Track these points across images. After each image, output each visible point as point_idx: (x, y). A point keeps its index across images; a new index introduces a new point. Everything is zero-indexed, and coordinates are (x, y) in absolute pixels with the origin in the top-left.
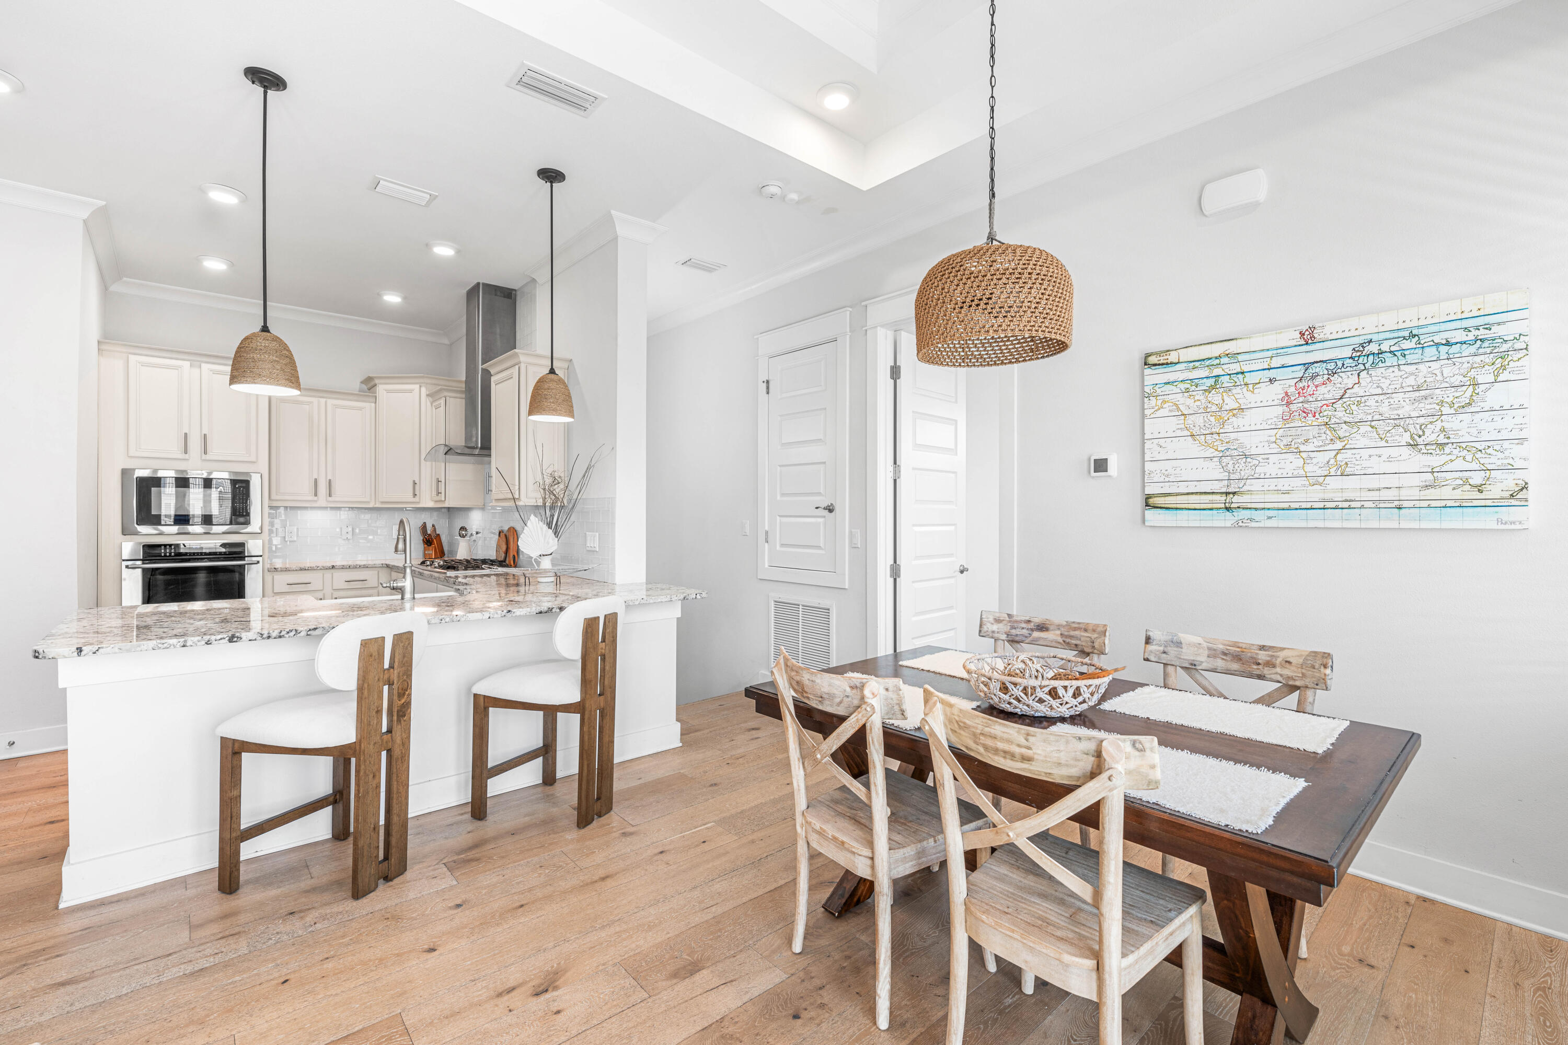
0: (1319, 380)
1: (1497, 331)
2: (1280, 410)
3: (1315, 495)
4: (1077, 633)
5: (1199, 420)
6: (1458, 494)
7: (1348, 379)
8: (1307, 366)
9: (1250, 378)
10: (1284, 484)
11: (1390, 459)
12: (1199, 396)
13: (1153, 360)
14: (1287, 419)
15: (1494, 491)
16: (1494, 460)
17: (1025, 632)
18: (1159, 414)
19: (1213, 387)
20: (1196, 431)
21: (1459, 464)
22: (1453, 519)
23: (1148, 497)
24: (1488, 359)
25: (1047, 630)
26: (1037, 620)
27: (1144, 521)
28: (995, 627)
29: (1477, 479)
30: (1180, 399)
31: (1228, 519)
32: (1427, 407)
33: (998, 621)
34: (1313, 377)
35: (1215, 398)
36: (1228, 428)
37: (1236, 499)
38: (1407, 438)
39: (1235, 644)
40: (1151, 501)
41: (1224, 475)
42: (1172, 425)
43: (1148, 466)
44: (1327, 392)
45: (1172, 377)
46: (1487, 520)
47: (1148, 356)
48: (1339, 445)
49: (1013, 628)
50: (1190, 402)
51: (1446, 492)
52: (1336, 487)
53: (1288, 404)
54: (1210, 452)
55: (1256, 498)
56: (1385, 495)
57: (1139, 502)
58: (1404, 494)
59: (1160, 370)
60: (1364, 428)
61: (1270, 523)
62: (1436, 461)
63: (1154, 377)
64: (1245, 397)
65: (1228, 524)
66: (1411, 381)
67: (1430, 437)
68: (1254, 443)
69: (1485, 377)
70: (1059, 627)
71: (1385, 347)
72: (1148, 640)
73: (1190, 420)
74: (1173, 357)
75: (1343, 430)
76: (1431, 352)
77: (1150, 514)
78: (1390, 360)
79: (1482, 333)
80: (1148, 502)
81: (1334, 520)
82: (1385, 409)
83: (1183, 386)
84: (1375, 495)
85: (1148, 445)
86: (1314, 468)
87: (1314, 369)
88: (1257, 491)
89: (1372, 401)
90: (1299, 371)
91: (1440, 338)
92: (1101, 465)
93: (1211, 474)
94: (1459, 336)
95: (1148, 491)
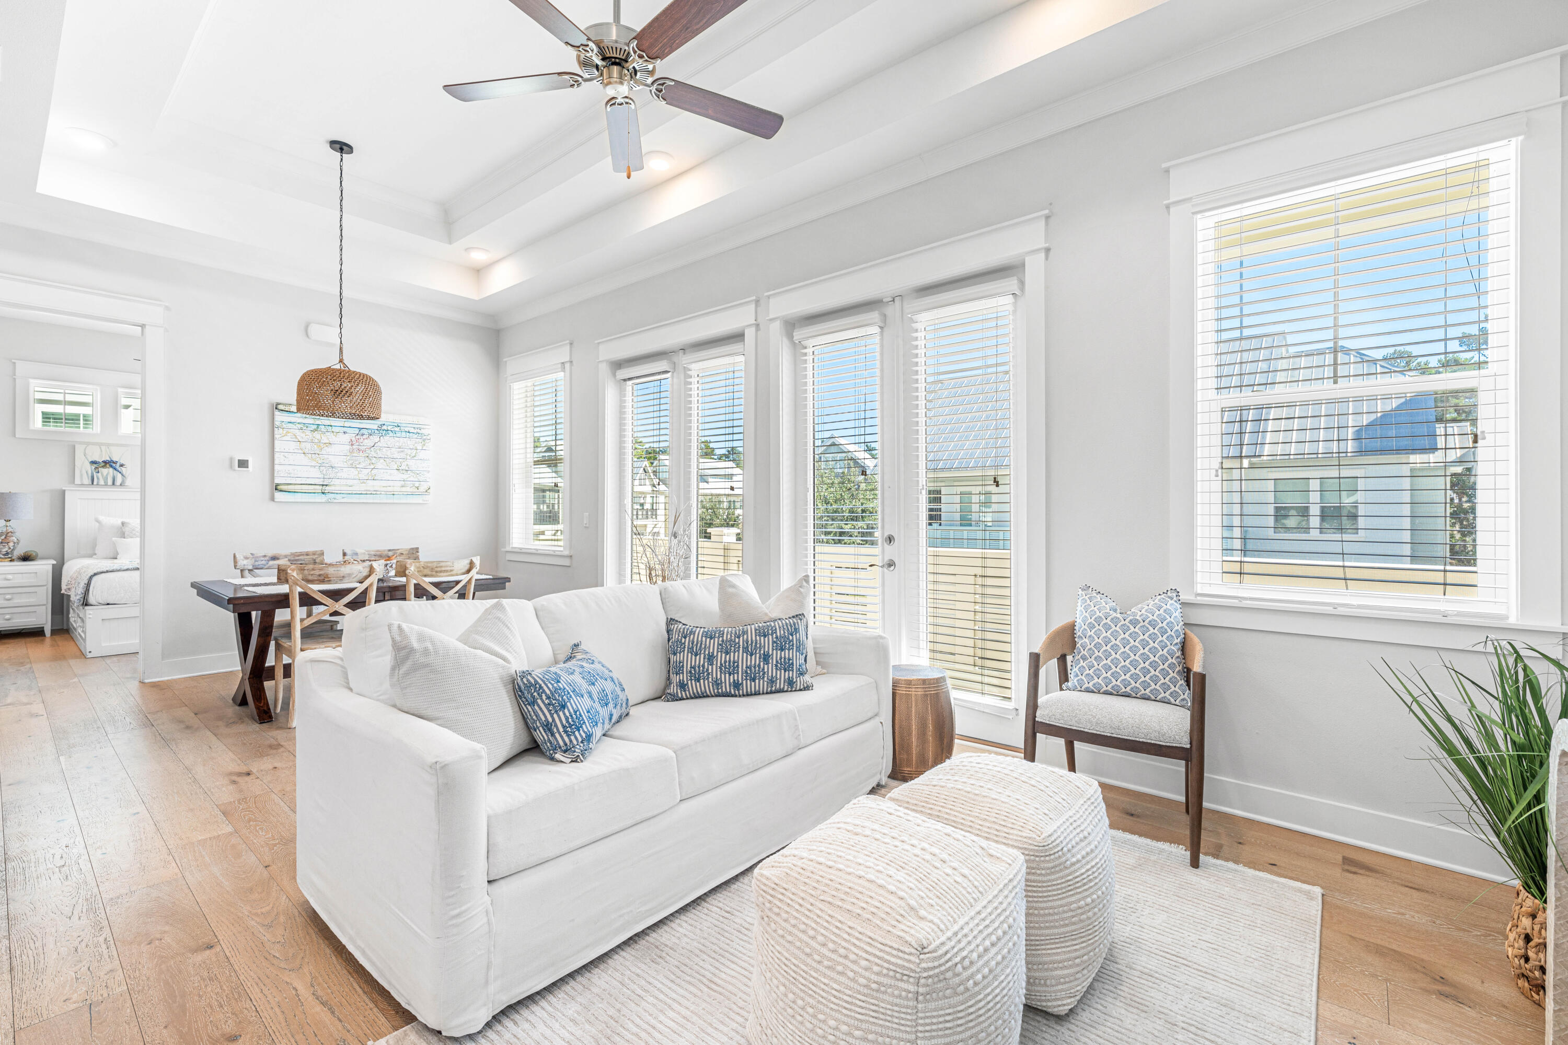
0: (365, 437)
1: (423, 431)
2: (348, 447)
3: (362, 488)
4: (301, 557)
5: (308, 445)
6: (412, 490)
7: (375, 438)
8: (360, 429)
9: (334, 429)
10: (350, 482)
11: (391, 475)
12: (308, 433)
13: (280, 407)
14: (352, 452)
15: (422, 489)
16: (421, 478)
17: (263, 562)
18: (284, 438)
19: (315, 430)
20: (306, 451)
21: (412, 479)
22: (410, 500)
23: (277, 485)
24: (421, 441)
25: (278, 559)
26: (270, 553)
27: (272, 499)
28: (245, 562)
29: (417, 484)
30: (298, 433)
31: (323, 498)
32: (402, 455)
33: (246, 558)
34: (363, 435)
35: (317, 435)
36: (323, 452)
37: (327, 488)
38: (396, 467)
39: (378, 551)
40: (279, 487)
41: (322, 476)
42: (292, 446)
43: (276, 467)
44: (368, 442)
45: (293, 420)
46: (419, 500)
47: (278, 404)
48: (372, 467)
49: (256, 561)
50: (303, 435)
51: (408, 489)
52: (371, 485)
53: (352, 445)
54: (314, 463)
55: (337, 488)
56: (388, 489)
57: (266, 488)
58: (396, 489)
59: (286, 414)
60: (382, 460)
61: (344, 500)
62: (405, 477)
63: (279, 417)
64: (331, 438)
65: (323, 501)
66: (397, 444)
67: (403, 467)
68: (337, 461)
69: (419, 447)
70: (286, 556)
71: (389, 428)
72: (344, 554)
73: (303, 445)
74: (292, 409)
75: (374, 460)
76: (404, 434)
77: (278, 495)
78: (391, 434)
79: (419, 431)
80: (276, 488)
81: (370, 499)
82: (389, 453)
83: (299, 426)
84: (385, 489)
85: (276, 455)
86: (362, 476)
87: (363, 431)
88: (336, 485)
89: (384, 450)
90: (357, 431)
91: (407, 429)
92: (243, 464)
93: (314, 475)
94: (412, 430)
95: (277, 481)
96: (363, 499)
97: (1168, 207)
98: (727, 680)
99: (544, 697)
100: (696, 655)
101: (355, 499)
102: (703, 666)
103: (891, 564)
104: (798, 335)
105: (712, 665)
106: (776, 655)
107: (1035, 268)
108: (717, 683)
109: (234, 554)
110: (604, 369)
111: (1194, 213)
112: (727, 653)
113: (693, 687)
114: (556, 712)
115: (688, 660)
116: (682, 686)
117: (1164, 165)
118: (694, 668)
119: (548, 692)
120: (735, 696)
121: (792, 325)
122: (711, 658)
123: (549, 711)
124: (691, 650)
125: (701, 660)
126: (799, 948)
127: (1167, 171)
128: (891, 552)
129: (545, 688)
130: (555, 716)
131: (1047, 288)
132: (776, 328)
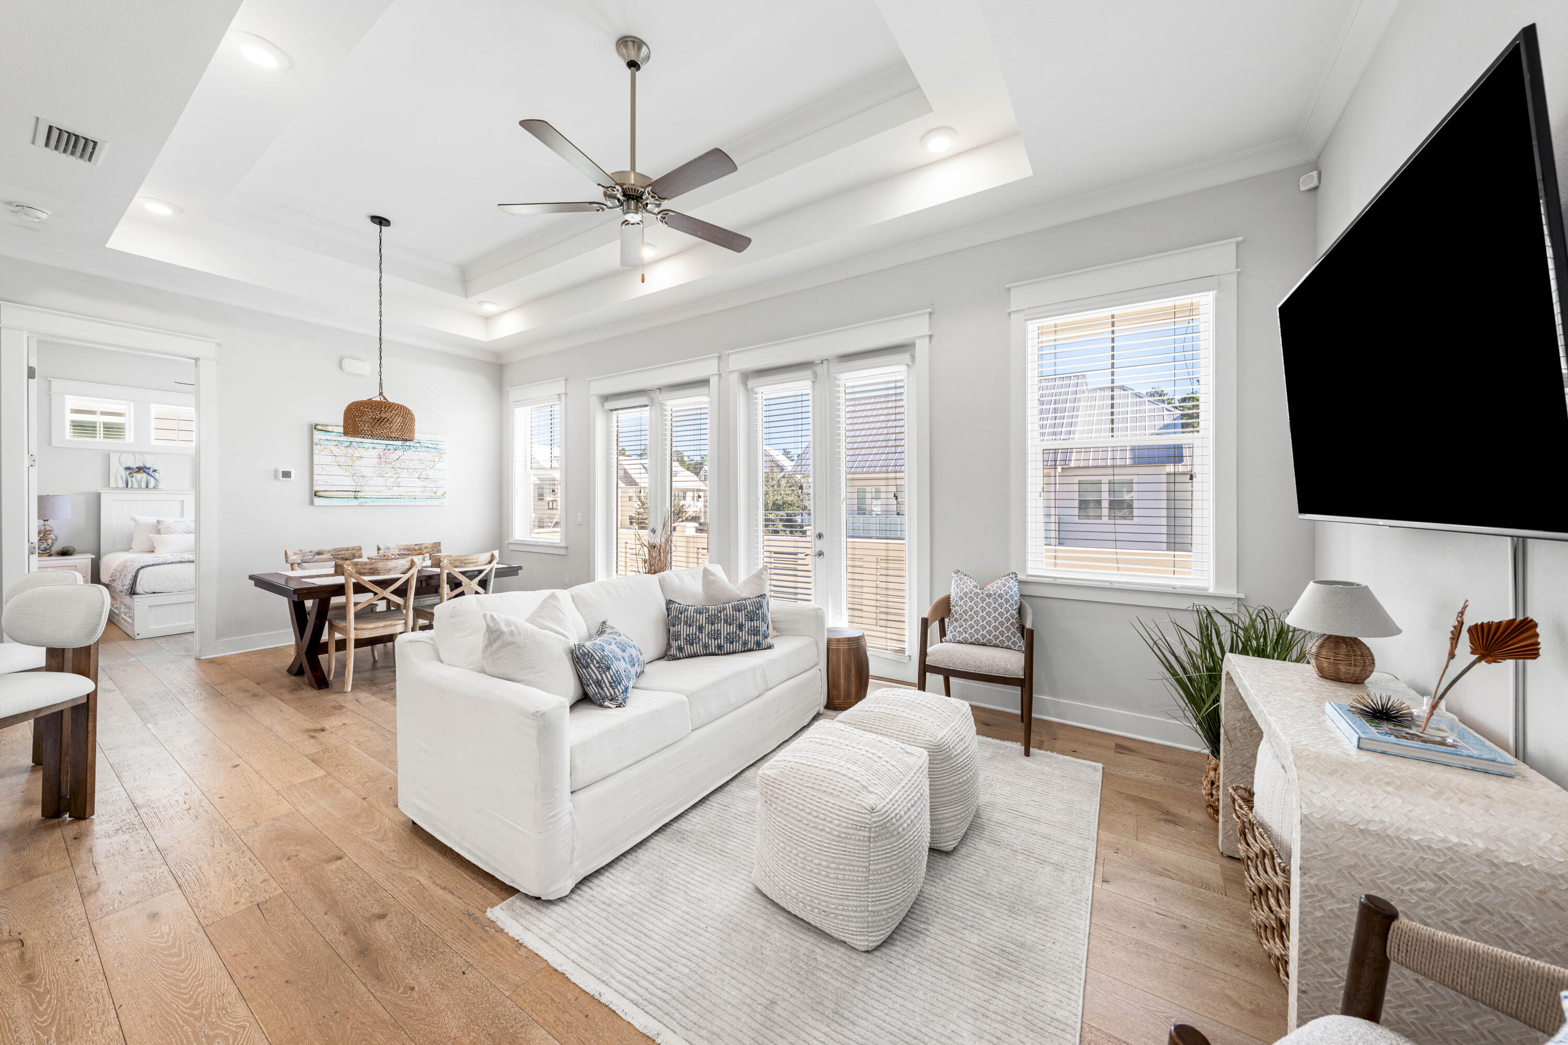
0: (391, 451)
1: (439, 447)
2: (377, 460)
3: (388, 493)
4: (343, 552)
5: (343, 459)
6: (430, 494)
8: (387, 445)
9: (365, 445)
10: (378, 489)
11: (413, 482)
12: (343, 448)
13: (319, 427)
14: (380, 464)
15: (439, 494)
16: (438, 485)
17: (310, 557)
18: (323, 453)
19: (348, 446)
20: (341, 464)
21: (430, 485)
22: (429, 502)
23: (316, 492)
25: (322, 554)
26: (316, 549)
27: (312, 503)
28: (295, 557)
29: (435, 490)
30: (333, 448)
31: (356, 502)
32: (422, 466)
33: (296, 554)
34: (389, 450)
35: (350, 450)
36: (355, 464)
37: (359, 494)
38: (417, 476)
39: (406, 545)
40: (318, 494)
41: (355, 484)
42: (329, 459)
43: (315, 477)
44: (394, 456)
45: (329, 438)
46: (436, 502)
47: (316, 425)
48: (397, 476)
49: (304, 556)
50: (338, 450)
51: (427, 494)
52: (396, 491)
53: (380, 458)
54: (347, 474)
55: (367, 494)
56: (411, 494)
57: (306, 495)
58: (416, 494)
59: (323, 433)
60: (405, 471)
61: (374, 504)
62: (425, 484)
63: (317, 435)
64: (363, 453)
65: (356, 504)
67: (423, 476)
68: (367, 472)
69: (437, 460)
70: (329, 552)
71: (411, 444)
72: (379, 549)
73: (338, 458)
74: (329, 429)
75: (398, 471)
76: (424, 449)
77: (316, 500)
78: (413, 449)
79: (436, 446)
80: (316, 494)
81: (395, 502)
82: (411, 465)
83: (335, 443)
84: (408, 494)
85: (315, 467)
86: (388, 483)
87: (389, 447)
88: (367, 491)
89: (407, 462)
90: (384, 447)
91: (426, 445)
92: (286, 474)
93: (348, 483)
94: (430, 446)
95: (316, 488)
96: (389, 502)
97: (1009, 314)
98: (713, 643)
99: (595, 662)
100: (690, 627)
101: (383, 502)
102: (696, 634)
103: (820, 554)
104: (751, 383)
105: (702, 633)
106: (748, 625)
107: (922, 348)
108: (706, 646)
109: (286, 553)
110: (595, 401)
111: (1026, 320)
112: (713, 624)
113: (688, 649)
114: (604, 672)
115: (684, 630)
116: (680, 649)
117: (1007, 286)
118: (688, 635)
119: (598, 658)
120: (718, 655)
121: (747, 376)
122: (701, 628)
123: (599, 672)
124: (686, 623)
125: (693, 630)
126: (793, 818)
127: (1009, 289)
128: (820, 545)
129: (595, 655)
130: (603, 675)
131: (930, 363)
132: (734, 379)
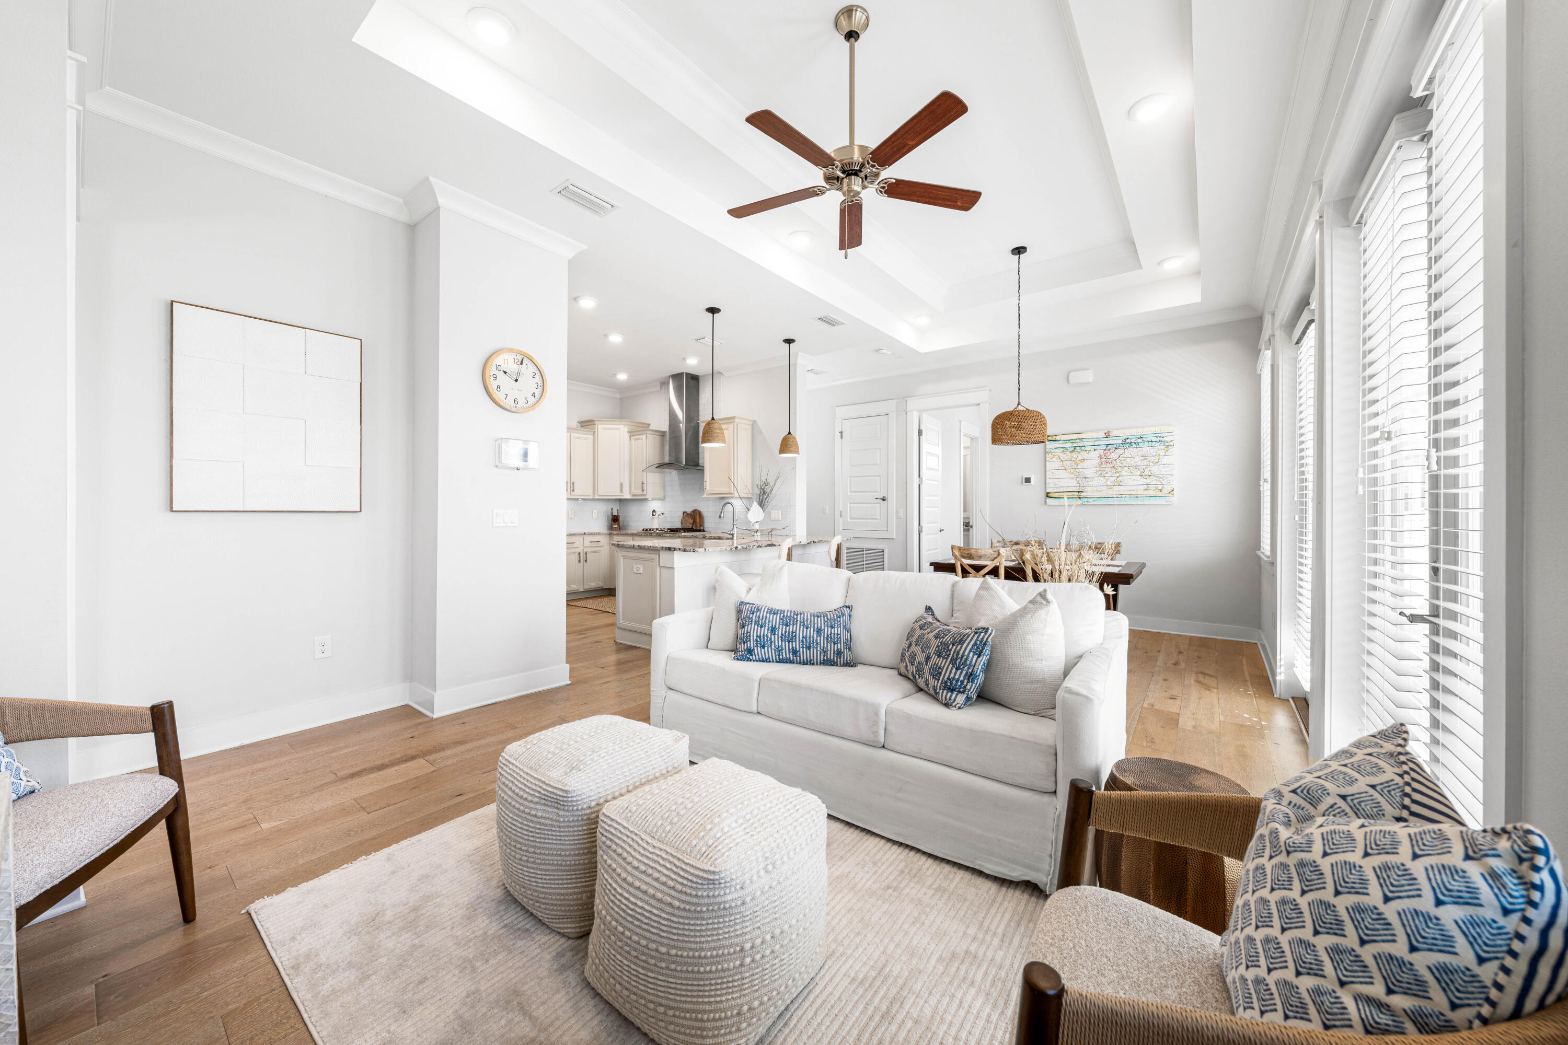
0: (1111, 451)
1: (1165, 439)
2: (1098, 461)
3: (1109, 493)
5: (1068, 463)
6: (1155, 492)
7: (1120, 451)
8: (1107, 445)
9: (1087, 448)
10: (1099, 489)
11: (1134, 480)
12: (1068, 454)
13: (1050, 438)
14: (1100, 464)
15: (1165, 491)
16: (1164, 481)
18: (1053, 460)
19: (1073, 451)
20: (1067, 468)
21: (1155, 482)
22: (1153, 501)
23: (1048, 494)
24: (1163, 447)
27: (1046, 503)
29: (1160, 487)
30: (1061, 455)
31: (1079, 502)
32: (1145, 462)
34: (1109, 450)
35: (1074, 455)
36: (1079, 467)
37: (1082, 494)
38: (1139, 473)
40: (1050, 495)
41: (1077, 485)
42: (1058, 464)
43: (1048, 481)
44: (1114, 455)
45: (1058, 446)
46: (1162, 501)
47: (1048, 436)
48: (1118, 475)
50: (1064, 456)
51: (1151, 492)
52: (1117, 490)
53: (1101, 459)
54: (1072, 476)
55: (1089, 494)
56: (1133, 492)
57: (1044, 495)
58: (1139, 492)
59: (1053, 442)
60: (1126, 469)
61: (1095, 503)
62: (1148, 481)
63: (1050, 445)
64: (1084, 455)
65: (1079, 504)
66: (1140, 453)
67: (1146, 473)
68: (1089, 473)
69: (1162, 453)
71: (1133, 441)
73: (1064, 463)
74: (1058, 438)
75: (1119, 469)
76: (1146, 444)
77: (1049, 501)
78: (1134, 445)
79: (1161, 439)
80: (1048, 495)
81: (1116, 501)
82: (1132, 462)
83: (1062, 450)
84: (1129, 493)
85: (1048, 472)
86: (1109, 483)
87: (1109, 447)
88: (1089, 491)
89: (1128, 459)
90: (1104, 447)
91: (1149, 439)
92: (1028, 480)
93: (1072, 485)
94: (1154, 439)
95: (1048, 491)
96: (1110, 501)
101: (1104, 502)
118: (760, 637)
